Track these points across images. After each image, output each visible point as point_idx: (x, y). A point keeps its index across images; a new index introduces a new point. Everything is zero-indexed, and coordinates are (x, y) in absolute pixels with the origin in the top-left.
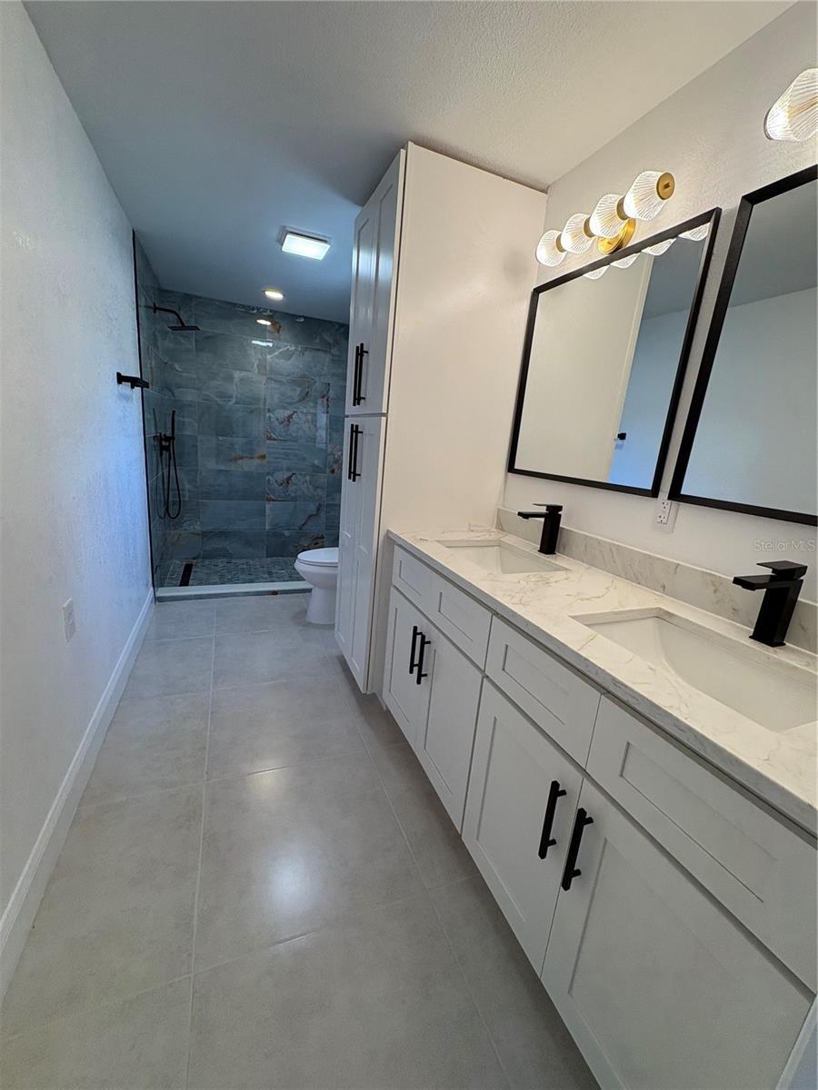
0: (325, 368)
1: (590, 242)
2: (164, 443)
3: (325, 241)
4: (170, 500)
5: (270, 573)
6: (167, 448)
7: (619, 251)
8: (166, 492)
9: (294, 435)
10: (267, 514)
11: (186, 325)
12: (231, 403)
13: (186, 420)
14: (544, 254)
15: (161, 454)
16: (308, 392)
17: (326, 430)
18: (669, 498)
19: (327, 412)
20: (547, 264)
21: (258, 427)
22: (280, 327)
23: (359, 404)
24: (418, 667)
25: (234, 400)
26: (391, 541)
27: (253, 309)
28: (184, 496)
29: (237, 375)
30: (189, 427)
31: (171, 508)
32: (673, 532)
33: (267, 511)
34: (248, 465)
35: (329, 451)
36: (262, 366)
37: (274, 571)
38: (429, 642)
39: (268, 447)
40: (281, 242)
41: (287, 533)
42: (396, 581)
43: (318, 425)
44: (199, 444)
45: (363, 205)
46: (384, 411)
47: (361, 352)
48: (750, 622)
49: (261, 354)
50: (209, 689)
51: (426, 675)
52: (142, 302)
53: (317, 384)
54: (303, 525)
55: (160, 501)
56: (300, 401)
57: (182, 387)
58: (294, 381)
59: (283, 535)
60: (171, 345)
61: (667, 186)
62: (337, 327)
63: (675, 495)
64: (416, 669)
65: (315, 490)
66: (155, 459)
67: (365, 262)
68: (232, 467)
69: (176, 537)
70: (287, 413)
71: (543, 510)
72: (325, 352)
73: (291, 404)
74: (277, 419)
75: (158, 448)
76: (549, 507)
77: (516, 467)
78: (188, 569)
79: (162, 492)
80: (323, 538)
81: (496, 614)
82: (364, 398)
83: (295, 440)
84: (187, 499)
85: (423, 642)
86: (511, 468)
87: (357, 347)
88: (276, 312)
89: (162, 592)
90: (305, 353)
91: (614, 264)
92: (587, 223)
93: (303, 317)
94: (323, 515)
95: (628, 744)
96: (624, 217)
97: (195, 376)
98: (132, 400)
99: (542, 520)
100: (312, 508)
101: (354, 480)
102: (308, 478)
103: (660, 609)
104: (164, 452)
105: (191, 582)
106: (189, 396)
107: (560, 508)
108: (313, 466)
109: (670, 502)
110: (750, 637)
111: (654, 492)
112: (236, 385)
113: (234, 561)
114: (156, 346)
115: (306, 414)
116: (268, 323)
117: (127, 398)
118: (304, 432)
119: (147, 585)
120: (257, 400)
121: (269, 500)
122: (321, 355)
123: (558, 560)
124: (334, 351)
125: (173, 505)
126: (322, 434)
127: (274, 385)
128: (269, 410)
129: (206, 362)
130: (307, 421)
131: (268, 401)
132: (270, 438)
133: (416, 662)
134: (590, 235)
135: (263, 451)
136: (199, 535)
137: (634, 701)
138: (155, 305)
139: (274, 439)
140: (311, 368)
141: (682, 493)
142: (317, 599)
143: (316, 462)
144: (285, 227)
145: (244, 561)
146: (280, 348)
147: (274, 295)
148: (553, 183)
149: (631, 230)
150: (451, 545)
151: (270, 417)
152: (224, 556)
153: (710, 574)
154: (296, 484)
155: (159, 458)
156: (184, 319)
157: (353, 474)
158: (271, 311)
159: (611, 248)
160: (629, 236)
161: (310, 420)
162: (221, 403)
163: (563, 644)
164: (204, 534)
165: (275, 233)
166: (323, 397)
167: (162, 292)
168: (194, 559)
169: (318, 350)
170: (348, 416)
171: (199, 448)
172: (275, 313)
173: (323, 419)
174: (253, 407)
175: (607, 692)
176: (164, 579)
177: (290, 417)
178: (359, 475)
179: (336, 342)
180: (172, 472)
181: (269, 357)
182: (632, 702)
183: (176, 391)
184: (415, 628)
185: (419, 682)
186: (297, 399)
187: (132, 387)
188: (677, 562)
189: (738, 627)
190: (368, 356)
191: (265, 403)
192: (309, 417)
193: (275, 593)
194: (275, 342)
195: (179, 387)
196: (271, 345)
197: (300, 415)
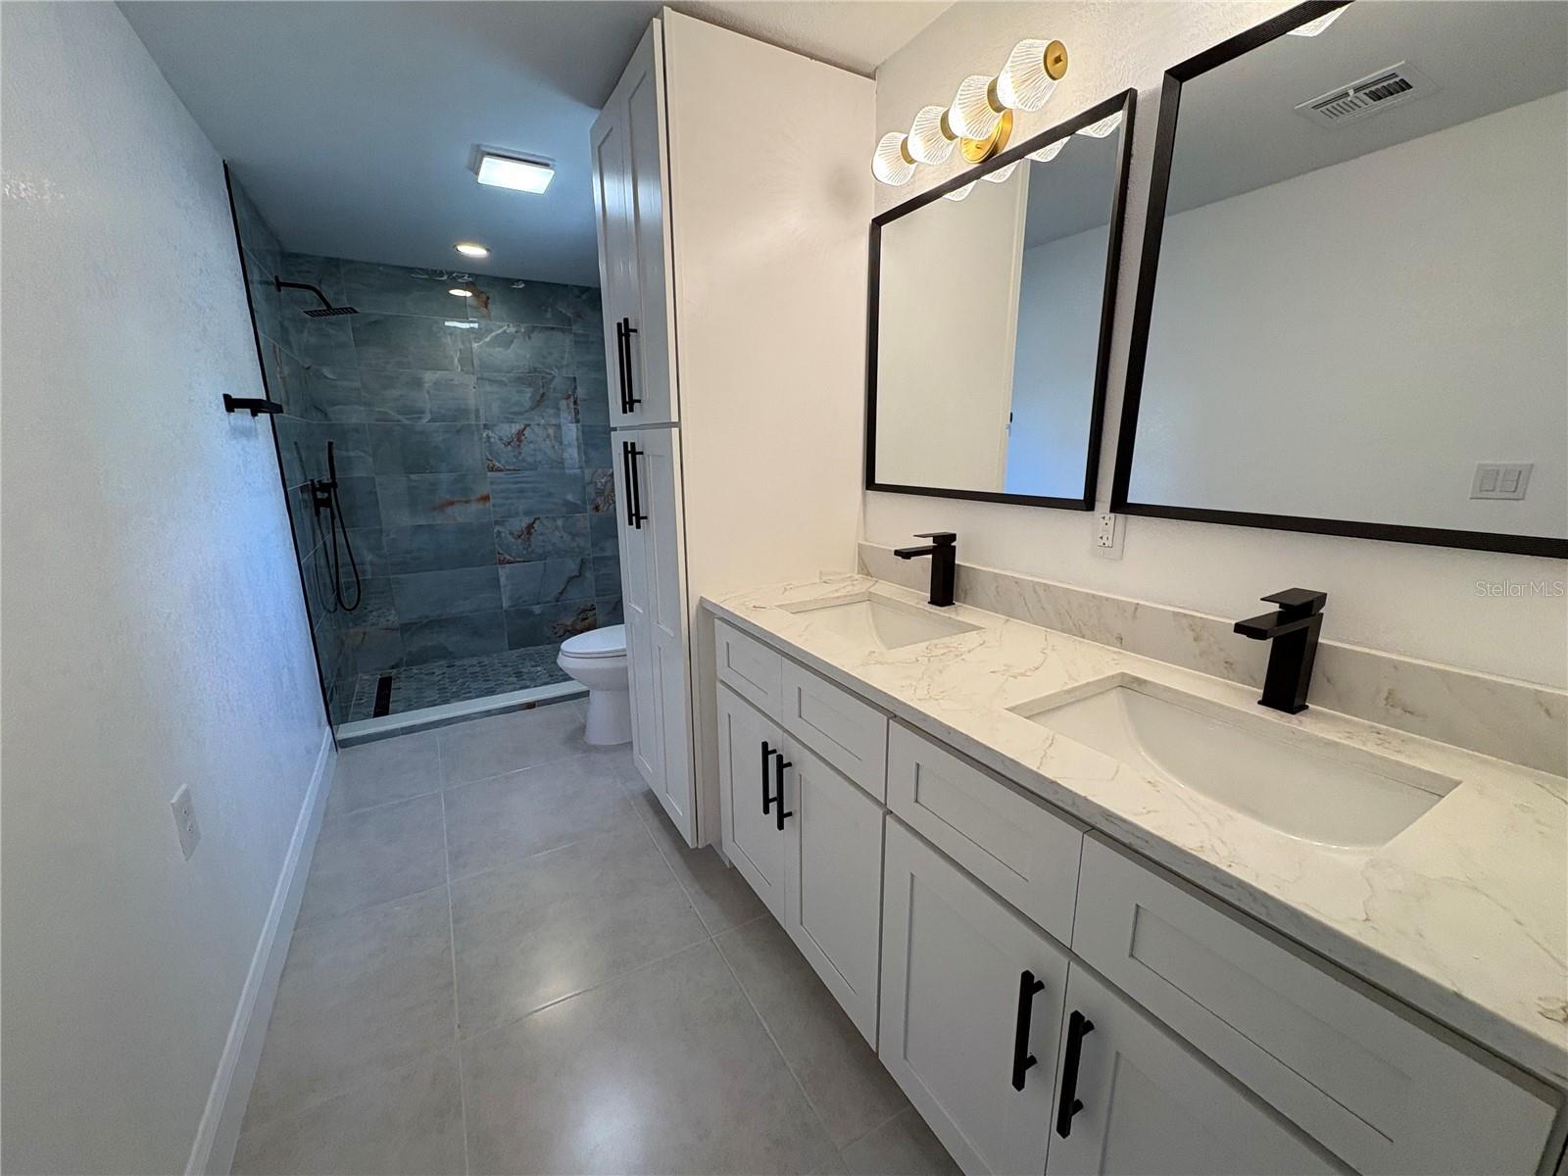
0: (566, 356)
1: (951, 147)
2: (319, 495)
3: (546, 165)
4: (342, 580)
5: (519, 675)
6: (327, 503)
7: (993, 160)
8: (333, 571)
9: (530, 459)
10: (502, 584)
11: (333, 306)
12: (425, 421)
13: (352, 454)
14: (883, 167)
15: (318, 513)
16: (543, 394)
17: (579, 447)
18: (1111, 511)
19: (577, 421)
20: (889, 182)
21: (472, 455)
22: (488, 298)
23: (631, 410)
24: (776, 802)
25: (428, 417)
26: (708, 613)
27: (441, 274)
28: (364, 572)
29: (429, 377)
30: (360, 466)
31: (344, 595)
32: (1122, 558)
33: (503, 580)
34: (464, 514)
35: (587, 478)
36: (467, 360)
37: (525, 670)
38: (789, 765)
39: (492, 483)
40: (475, 169)
41: (537, 609)
42: (722, 672)
43: (566, 443)
44: (378, 490)
45: (601, 107)
46: (675, 419)
47: (625, 331)
48: (1255, 680)
49: (463, 342)
50: (445, 881)
51: (790, 814)
52: (255, 276)
53: (556, 380)
54: (561, 593)
55: (325, 585)
56: (532, 409)
57: (339, 404)
58: (519, 378)
59: (531, 613)
60: (313, 340)
61: (1058, 60)
62: (576, 292)
63: (1120, 504)
64: (773, 806)
65: (573, 539)
66: (307, 523)
67: (614, 194)
68: (439, 520)
69: (360, 638)
70: (516, 428)
71: (929, 542)
72: (563, 331)
73: (520, 413)
74: (501, 439)
75: (311, 504)
76: (937, 538)
77: (877, 482)
78: (385, 685)
79: (325, 571)
80: (594, 609)
81: (893, 716)
82: (639, 401)
83: (533, 467)
84: (369, 577)
85: (781, 765)
86: (870, 483)
87: (619, 325)
88: (477, 276)
89: (347, 731)
90: (534, 335)
91: (986, 177)
92: (944, 120)
93: (523, 281)
94: (588, 574)
95: (1137, 906)
96: (999, 108)
97: (358, 384)
98: (256, 436)
99: (930, 556)
100: (571, 566)
101: (638, 527)
102: (559, 523)
103: (1123, 675)
104: (322, 509)
105: (391, 706)
106: (353, 416)
107: (953, 537)
108: (567, 503)
109: (1113, 515)
110: (1259, 703)
111: (1088, 503)
112: (428, 392)
113: (458, 663)
114: (287, 343)
115: (545, 428)
116: (469, 294)
117: (247, 433)
118: (545, 453)
119: (319, 724)
120: (463, 412)
121: (502, 562)
122: (558, 335)
123: (960, 613)
124: (577, 328)
125: (348, 588)
126: (572, 454)
127: (488, 388)
128: (486, 427)
129: (374, 362)
130: (548, 436)
131: (482, 412)
132: (492, 469)
133: (773, 793)
134: (951, 137)
135: (484, 489)
136: (397, 629)
137: (1139, 841)
138: (277, 278)
139: (501, 470)
140: (544, 357)
141: (1129, 501)
142: (600, 707)
143: (570, 497)
144: (478, 146)
145: (474, 661)
146: (491, 331)
147: (472, 251)
148: (883, 63)
149: (1007, 126)
150: (798, 610)
151: (488, 437)
152: (444, 657)
153: (1185, 615)
154: (541, 534)
155: (315, 518)
156: (328, 295)
157: (636, 517)
158: (470, 275)
159: (982, 154)
160: (1005, 135)
161: (552, 435)
162: (407, 422)
163: (1012, 760)
164: (405, 628)
165: (465, 156)
166: (568, 398)
167: (288, 257)
168: (393, 668)
169: (553, 328)
170: (615, 429)
171: (379, 495)
172: (478, 279)
173: (571, 432)
174: (459, 424)
175: (1091, 829)
176: (348, 707)
177: (521, 433)
178: (645, 518)
179: (578, 315)
180: (340, 538)
181: (475, 345)
182: (1138, 844)
183: (329, 410)
184: (765, 745)
185: (781, 826)
186: (528, 404)
187: (254, 414)
188: (1136, 601)
189: (1239, 689)
190: (638, 337)
191: (477, 417)
192: (551, 431)
193: (531, 706)
194: (483, 322)
195: (333, 403)
196: (476, 325)
197: (536, 429)
